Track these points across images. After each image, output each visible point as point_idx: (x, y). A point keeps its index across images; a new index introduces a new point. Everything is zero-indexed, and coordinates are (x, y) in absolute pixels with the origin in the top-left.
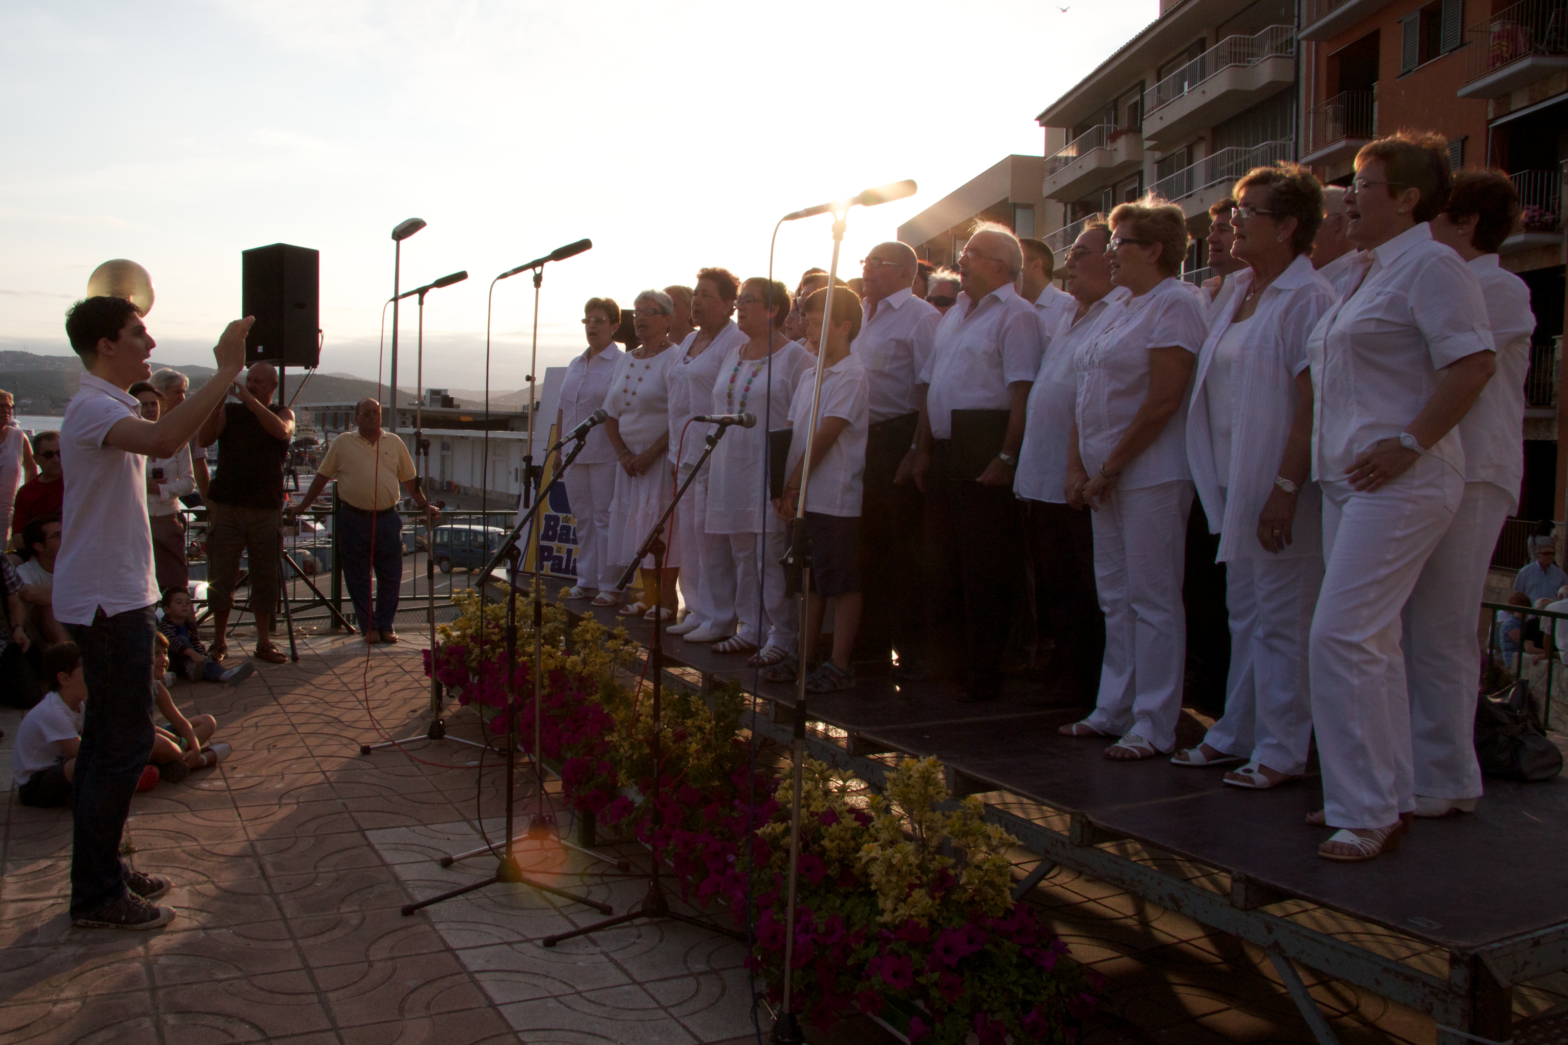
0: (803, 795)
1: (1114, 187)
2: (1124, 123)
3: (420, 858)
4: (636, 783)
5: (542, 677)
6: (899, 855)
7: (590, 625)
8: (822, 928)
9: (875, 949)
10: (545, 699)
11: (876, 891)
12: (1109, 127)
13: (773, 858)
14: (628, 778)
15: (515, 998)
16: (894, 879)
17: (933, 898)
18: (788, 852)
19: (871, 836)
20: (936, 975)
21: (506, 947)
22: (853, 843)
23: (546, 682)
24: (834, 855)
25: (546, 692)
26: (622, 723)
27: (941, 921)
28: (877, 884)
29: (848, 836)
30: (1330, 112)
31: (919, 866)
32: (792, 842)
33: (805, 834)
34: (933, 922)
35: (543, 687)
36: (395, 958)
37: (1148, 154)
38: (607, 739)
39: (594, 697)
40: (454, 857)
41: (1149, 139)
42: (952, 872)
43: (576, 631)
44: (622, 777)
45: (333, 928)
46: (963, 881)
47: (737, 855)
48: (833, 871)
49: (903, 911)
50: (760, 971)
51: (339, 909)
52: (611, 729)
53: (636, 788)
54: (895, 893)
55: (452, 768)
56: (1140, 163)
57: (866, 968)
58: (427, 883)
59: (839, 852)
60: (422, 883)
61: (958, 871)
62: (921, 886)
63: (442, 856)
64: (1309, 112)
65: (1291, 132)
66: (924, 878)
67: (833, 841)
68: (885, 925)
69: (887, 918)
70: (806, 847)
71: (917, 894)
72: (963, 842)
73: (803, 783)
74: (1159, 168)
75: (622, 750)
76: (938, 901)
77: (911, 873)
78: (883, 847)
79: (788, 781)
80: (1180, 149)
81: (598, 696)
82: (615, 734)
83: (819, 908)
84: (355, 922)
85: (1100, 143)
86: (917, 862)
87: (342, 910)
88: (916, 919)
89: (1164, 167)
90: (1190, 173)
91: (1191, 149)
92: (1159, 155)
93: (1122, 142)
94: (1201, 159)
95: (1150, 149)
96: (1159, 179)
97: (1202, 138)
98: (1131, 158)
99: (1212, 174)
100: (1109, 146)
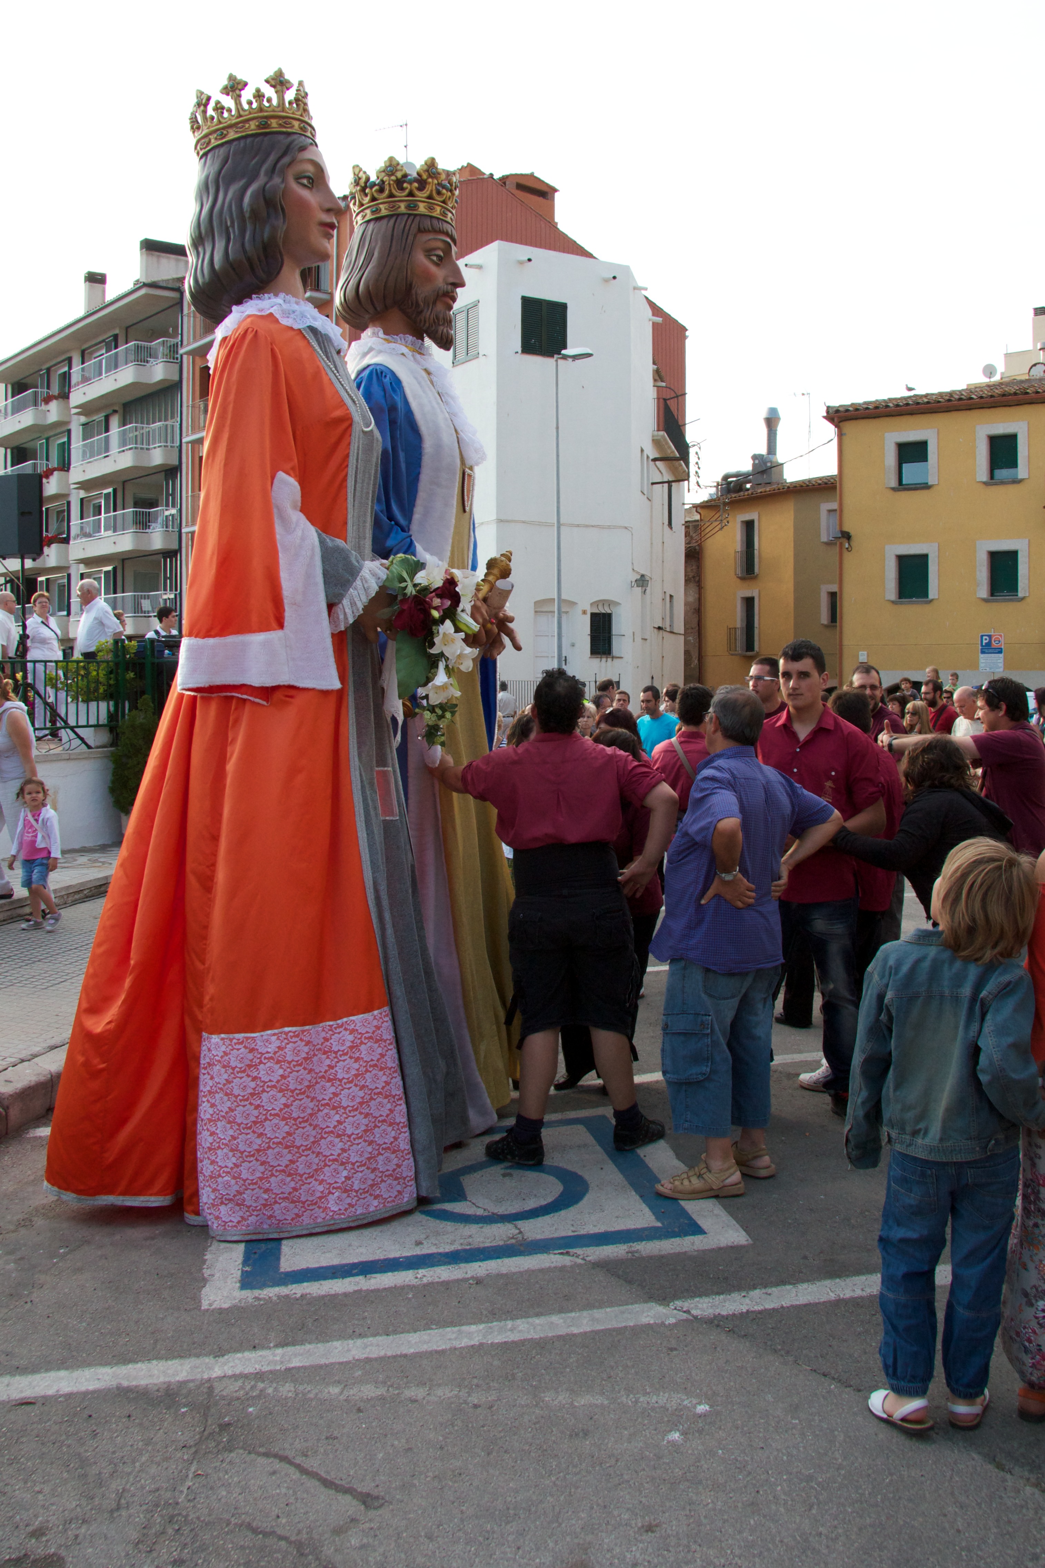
1: (48, 439)
2: (55, 390)
12: (42, 391)
37: (76, 417)
41: (75, 407)
56: (68, 423)
64: (189, 405)
65: (177, 417)
74: (83, 429)
80: (100, 417)
85: (36, 404)
89: (88, 430)
90: (107, 438)
91: (107, 419)
92: (83, 419)
93: (54, 406)
94: (115, 429)
95: (77, 414)
96: (84, 440)
97: (115, 412)
98: (61, 419)
99: (123, 442)
100: (44, 407)
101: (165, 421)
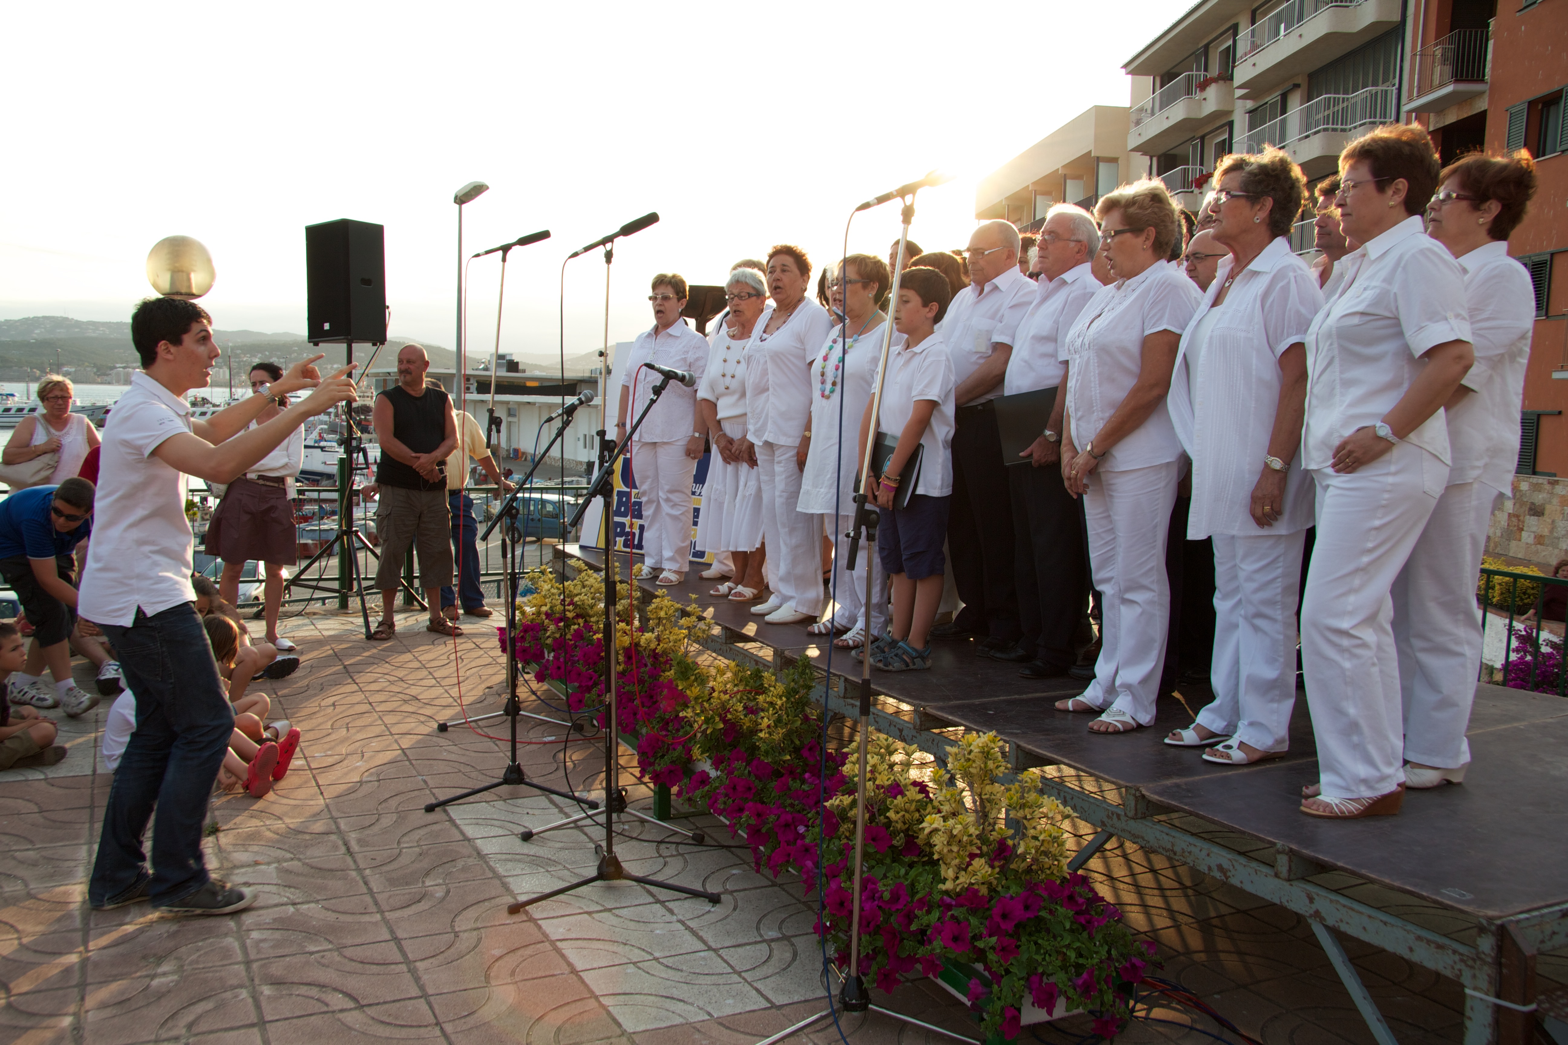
0: (869, 768)
1: (1201, 139)
2: (1215, 70)
3: (501, 832)
4: (710, 757)
5: (617, 653)
6: (959, 827)
7: (663, 604)
8: (887, 896)
9: (938, 914)
10: (620, 675)
11: (938, 860)
12: (1198, 75)
13: (841, 829)
14: (702, 753)
15: (595, 966)
16: (955, 849)
17: (992, 867)
18: (854, 823)
19: (934, 808)
20: (994, 939)
21: (586, 916)
22: (917, 815)
23: (621, 658)
24: (899, 826)
25: (620, 668)
26: (696, 698)
27: (999, 888)
28: (939, 853)
29: (913, 807)
30: (1438, 53)
31: (979, 837)
32: (859, 814)
33: (872, 806)
34: (992, 889)
35: (619, 663)
36: (479, 929)
37: (1239, 103)
38: (681, 714)
39: (668, 674)
40: (534, 831)
41: (1240, 87)
42: (1010, 842)
43: (650, 608)
44: (696, 752)
45: (419, 901)
46: (1019, 852)
47: (807, 826)
48: (898, 841)
49: (964, 879)
50: (829, 936)
51: (423, 882)
52: (686, 706)
53: (709, 762)
54: (957, 861)
55: (531, 743)
56: (1230, 112)
57: (928, 933)
58: (509, 857)
59: (904, 823)
60: (504, 857)
61: (1016, 841)
62: (980, 856)
63: (523, 830)
64: (1415, 55)
65: (1394, 77)
66: (985, 848)
67: (898, 813)
68: (947, 892)
69: (949, 885)
70: (872, 818)
71: (978, 863)
72: (1020, 814)
73: (869, 756)
74: (1250, 118)
75: (696, 726)
76: (997, 870)
77: (971, 843)
78: (945, 819)
79: (856, 755)
80: (1274, 97)
81: (672, 672)
82: (689, 710)
83: (885, 876)
84: (440, 893)
85: (1188, 93)
86: (977, 832)
87: (427, 884)
88: (976, 887)
89: (1256, 117)
90: (1283, 123)
91: (1284, 98)
92: (1250, 104)
93: (1212, 91)
94: (1296, 109)
95: (1242, 97)
96: (1250, 130)
97: (1297, 86)
98: (1221, 108)
99: (1307, 124)
100: (1198, 96)
101: (1375, 84)
